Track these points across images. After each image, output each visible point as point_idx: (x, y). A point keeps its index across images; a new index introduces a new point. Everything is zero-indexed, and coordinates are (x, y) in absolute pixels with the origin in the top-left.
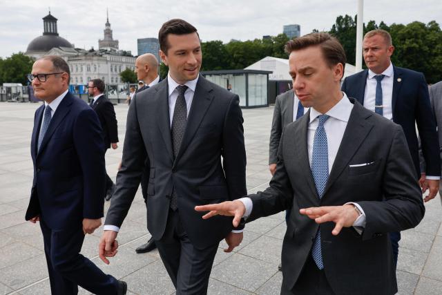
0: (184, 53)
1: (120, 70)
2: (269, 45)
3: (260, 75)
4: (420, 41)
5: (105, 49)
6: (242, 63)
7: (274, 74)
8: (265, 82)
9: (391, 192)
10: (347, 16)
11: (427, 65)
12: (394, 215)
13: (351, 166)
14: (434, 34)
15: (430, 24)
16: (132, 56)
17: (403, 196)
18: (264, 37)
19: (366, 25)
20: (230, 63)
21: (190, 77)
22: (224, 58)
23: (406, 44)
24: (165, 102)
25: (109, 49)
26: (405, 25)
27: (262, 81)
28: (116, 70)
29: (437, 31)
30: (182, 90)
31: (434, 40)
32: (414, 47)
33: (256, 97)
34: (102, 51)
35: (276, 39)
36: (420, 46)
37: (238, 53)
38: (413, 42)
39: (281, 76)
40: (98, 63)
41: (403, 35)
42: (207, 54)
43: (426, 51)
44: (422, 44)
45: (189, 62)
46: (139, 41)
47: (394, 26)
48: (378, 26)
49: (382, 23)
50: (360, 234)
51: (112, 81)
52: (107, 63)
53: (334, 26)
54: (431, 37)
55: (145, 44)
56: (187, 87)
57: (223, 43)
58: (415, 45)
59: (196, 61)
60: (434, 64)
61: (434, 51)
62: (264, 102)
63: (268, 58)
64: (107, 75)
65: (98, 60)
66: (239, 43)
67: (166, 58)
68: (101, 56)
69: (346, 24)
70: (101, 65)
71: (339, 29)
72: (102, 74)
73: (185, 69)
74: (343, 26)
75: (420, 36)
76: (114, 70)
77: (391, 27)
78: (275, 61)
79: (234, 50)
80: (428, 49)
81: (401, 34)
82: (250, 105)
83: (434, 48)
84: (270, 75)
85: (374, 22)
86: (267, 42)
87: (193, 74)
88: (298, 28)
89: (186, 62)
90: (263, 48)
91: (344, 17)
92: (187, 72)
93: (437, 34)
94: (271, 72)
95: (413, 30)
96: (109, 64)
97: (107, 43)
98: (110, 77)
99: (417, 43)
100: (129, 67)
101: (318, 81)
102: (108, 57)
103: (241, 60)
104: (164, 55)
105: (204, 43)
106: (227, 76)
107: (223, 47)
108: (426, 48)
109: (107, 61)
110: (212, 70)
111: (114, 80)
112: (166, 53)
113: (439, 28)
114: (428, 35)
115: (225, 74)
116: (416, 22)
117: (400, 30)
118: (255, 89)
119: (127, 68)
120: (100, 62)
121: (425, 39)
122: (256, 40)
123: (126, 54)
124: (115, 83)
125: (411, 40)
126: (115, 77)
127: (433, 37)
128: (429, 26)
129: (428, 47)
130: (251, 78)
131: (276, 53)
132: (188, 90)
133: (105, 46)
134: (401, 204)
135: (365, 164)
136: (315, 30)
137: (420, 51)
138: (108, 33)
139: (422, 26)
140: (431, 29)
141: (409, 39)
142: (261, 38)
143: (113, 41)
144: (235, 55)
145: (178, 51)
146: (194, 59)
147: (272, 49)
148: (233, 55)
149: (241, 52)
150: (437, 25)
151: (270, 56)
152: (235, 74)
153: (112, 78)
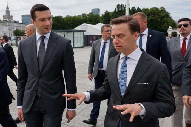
0: (43, 20)
1: (13, 30)
2: (85, 18)
3: (80, 32)
4: (156, 16)
5: (6, 20)
6: (72, 26)
7: (87, 32)
8: (82, 36)
9: (159, 98)
10: (122, 4)
11: (160, 28)
12: (160, 110)
13: (138, 84)
14: (163, 13)
15: (161, 8)
16: (19, 23)
17: (165, 101)
18: (82, 14)
19: (131, 9)
20: (66, 26)
21: (47, 32)
22: (63, 24)
23: (150, 18)
24: (35, 44)
25: (8, 20)
26: (149, 9)
27: (81, 35)
28: (11, 30)
29: (164, 12)
30: (43, 38)
31: (163, 16)
32: (154, 19)
33: (78, 43)
34: (4, 21)
35: (88, 15)
36: (156, 18)
37: (70, 22)
38: (153, 17)
39: (90, 33)
40: (3, 27)
41: (148, 13)
42: (55, 22)
43: (159, 21)
44: (157, 17)
45: (46, 24)
46: (23, 16)
47: (144, 9)
48: (136, 9)
49: (138, 8)
50: (142, 119)
51: (9, 35)
52: (7, 27)
53: (115, 9)
54: (161, 14)
55: (25, 17)
56: (45, 37)
57: (63, 17)
58: (154, 18)
59: (49, 24)
60: (163, 27)
61: (163, 21)
62: (82, 45)
63: (84, 24)
64: (7, 32)
65: (2, 25)
66: (70, 17)
67: (35, 23)
68: (4, 23)
69: (121, 8)
70: (4, 28)
71: (118, 10)
72: (5, 32)
73: (44, 28)
74: (120, 9)
75: (156, 14)
76: (10, 30)
77: (142, 9)
78: (87, 25)
79: (68, 20)
80: (160, 20)
81: (147, 13)
82: (75, 46)
83: (163, 20)
84: (85, 32)
85: (134, 7)
86: (84, 17)
87: (48, 30)
88: (99, 10)
89: (44, 24)
90: (82, 20)
91: (120, 5)
92: (45, 29)
93: (164, 13)
94: (85, 31)
95: (153, 11)
96: (8, 27)
97: (7, 17)
98: (8, 33)
99: (155, 17)
100: (17, 29)
101: (126, 40)
102: (7, 24)
103: (71, 25)
104: (33, 21)
105: (53, 17)
106: (64, 33)
107: (63, 19)
108: (159, 20)
109: (7, 26)
110: (57, 30)
111: (10, 35)
112: (34, 20)
113: (165, 10)
114: (160, 14)
115: (63, 32)
116: (154, 7)
117: (147, 11)
118: (78, 39)
119: (16, 29)
120: (4, 26)
121: (158, 15)
122: (78, 16)
123: (16, 22)
124: (10, 36)
125: (152, 16)
126: (11, 33)
127: (162, 14)
128: (161, 9)
129: (160, 19)
130: (76, 34)
131: (88, 22)
132: (45, 38)
133: (6, 18)
134: (164, 105)
135: (146, 84)
136: (107, 11)
137: (157, 21)
138: (8, 12)
139: (157, 9)
140: (161, 11)
141: (151, 15)
142: (81, 15)
143: (10, 16)
144: (68, 23)
145: (40, 19)
146: (48, 23)
147: (86, 20)
148: (67, 23)
149: (71, 21)
150: (164, 9)
151: (85, 23)
152: (68, 32)
153: (9, 34)
